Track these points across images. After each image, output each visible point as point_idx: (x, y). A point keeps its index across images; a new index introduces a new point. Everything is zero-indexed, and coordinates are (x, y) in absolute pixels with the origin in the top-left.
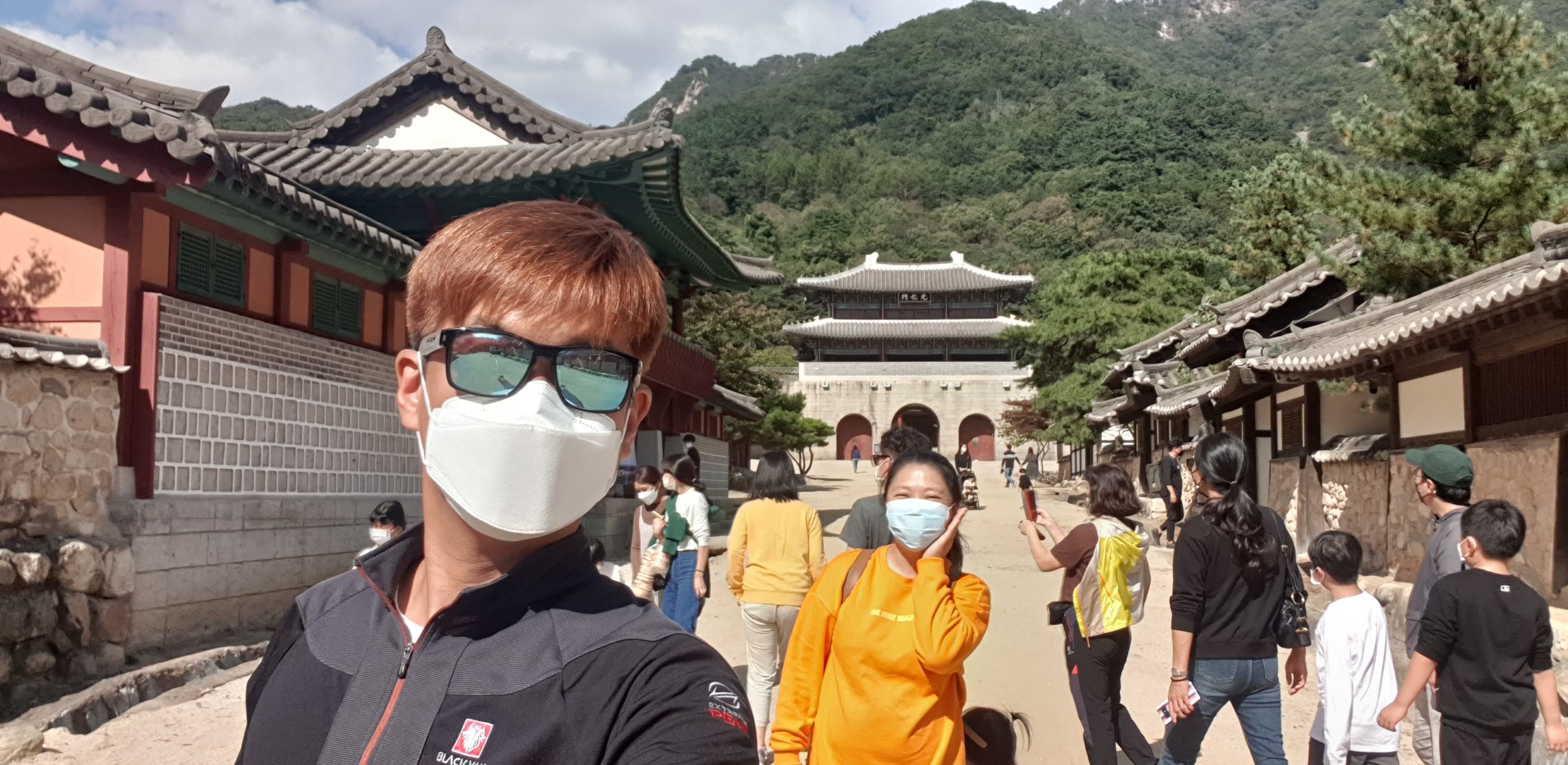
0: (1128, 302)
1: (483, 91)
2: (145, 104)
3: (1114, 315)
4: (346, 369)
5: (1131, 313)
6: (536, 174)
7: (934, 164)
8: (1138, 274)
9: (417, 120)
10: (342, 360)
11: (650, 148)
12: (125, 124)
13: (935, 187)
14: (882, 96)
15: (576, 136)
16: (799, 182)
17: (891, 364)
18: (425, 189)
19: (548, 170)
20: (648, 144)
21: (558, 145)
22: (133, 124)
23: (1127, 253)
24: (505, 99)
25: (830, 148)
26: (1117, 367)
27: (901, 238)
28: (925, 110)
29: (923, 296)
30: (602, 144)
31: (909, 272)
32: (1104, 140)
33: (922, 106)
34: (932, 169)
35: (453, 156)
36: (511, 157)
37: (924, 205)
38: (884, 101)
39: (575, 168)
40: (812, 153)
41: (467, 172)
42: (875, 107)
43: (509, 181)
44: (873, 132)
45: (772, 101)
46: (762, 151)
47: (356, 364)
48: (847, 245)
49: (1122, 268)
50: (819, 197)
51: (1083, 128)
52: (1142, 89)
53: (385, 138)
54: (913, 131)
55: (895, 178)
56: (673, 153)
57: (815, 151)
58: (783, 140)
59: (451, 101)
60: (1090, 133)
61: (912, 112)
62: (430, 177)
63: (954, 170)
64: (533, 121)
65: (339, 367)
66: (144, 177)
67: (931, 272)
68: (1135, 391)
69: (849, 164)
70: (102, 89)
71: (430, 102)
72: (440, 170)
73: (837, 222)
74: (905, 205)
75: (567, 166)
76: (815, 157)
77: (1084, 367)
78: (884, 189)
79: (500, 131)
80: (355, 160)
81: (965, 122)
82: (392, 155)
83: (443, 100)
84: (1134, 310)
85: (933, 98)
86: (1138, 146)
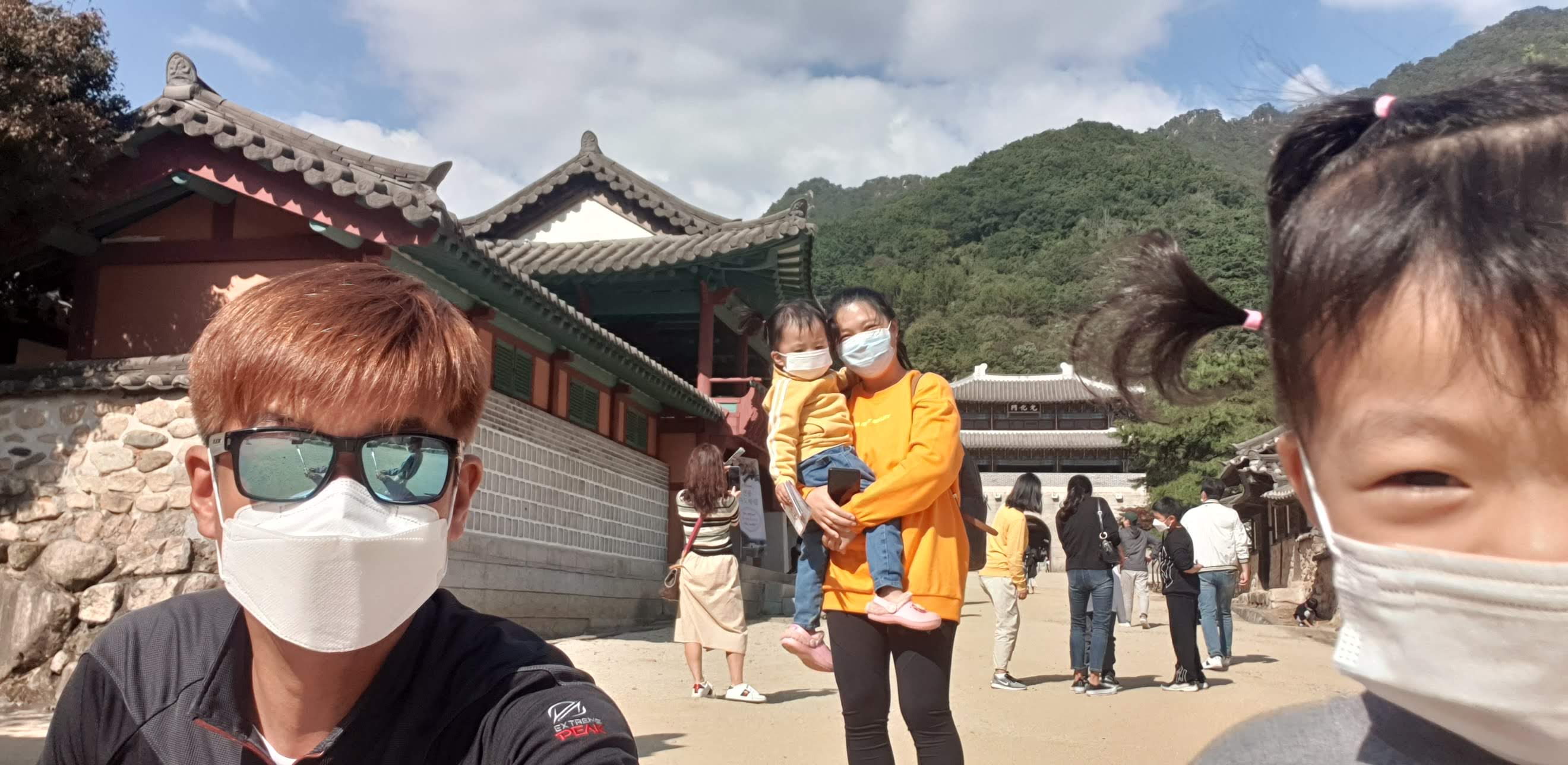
0: (1242, 402)
1: (632, 188)
2: (383, 177)
3: (1229, 414)
4: (521, 425)
5: (1246, 412)
6: (681, 261)
7: (1042, 282)
8: (1252, 374)
9: (571, 215)
10: (517, 417)
11: (786, 236)
12: (369, 193)
13: (1040, 306)
14: (988, 216)
15: (715, 228)
16: (904, 299)
17: (1001, 474)
18: (578, 275)
19: (691, 257)
20: (784, 232)
21: (699, 236)
22: (375, 193)
23: (1241, 354)
24: (651, 195)
25: (936, 266)
26: (1233, 461)
27: (1008, 354)
28: (1030, 229)
29: (1033, 407)
30: (741, 233)
31: (1018, 383)
32: (1214, 257)
33: (1029, 224)
34: (1039, 287)
35: (603, 247)
36: (656, 247)
37: (1031, 322)
38: (989, 221)
39: (717, 255)
40: (918, 272)
41: (618, 260)
42: (980, 226)
43: (655, 268)
44: (979, 251)
45: (878, 221)
46: (868, 270)
47: (529, 421)
48: (953, 362)
49: (1236, 368)
50: (924, 315)
51: (1192, 245)
52: (1253, 207)
53: (542, 232)
54: (1019, 249)
55: (1001, 296)
56: (807, 241)
57: (921, 270)
58: (888, 259)
59: (602, 198)
60: (1201, 250)
61: (1018, 230)
62: (583, 266)
63: (1062, 287)
64: (676, 215)
65: (516, 422)
66: (380, 239)
67: (1040, 382)
68: (1251, 480)
69: (955, 282)
70: (348, 165)
71: (583, 199)
72: (592, 259)
73: (942, 339)
74: (1011, 321)
75: (709, 253)
76: (920, 275)
77: (1199, 465)
78: (990, 307)
79: (646, 224)
80: (515, 252)
81: (1071, 240)
82: (548, 247)
83: (595, 197)
84: (1249, 410)
85: (1039, 217)
86: (1250, 263)
